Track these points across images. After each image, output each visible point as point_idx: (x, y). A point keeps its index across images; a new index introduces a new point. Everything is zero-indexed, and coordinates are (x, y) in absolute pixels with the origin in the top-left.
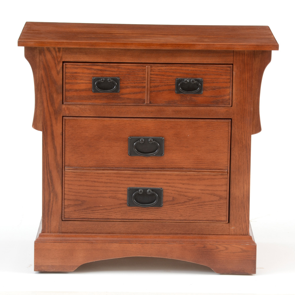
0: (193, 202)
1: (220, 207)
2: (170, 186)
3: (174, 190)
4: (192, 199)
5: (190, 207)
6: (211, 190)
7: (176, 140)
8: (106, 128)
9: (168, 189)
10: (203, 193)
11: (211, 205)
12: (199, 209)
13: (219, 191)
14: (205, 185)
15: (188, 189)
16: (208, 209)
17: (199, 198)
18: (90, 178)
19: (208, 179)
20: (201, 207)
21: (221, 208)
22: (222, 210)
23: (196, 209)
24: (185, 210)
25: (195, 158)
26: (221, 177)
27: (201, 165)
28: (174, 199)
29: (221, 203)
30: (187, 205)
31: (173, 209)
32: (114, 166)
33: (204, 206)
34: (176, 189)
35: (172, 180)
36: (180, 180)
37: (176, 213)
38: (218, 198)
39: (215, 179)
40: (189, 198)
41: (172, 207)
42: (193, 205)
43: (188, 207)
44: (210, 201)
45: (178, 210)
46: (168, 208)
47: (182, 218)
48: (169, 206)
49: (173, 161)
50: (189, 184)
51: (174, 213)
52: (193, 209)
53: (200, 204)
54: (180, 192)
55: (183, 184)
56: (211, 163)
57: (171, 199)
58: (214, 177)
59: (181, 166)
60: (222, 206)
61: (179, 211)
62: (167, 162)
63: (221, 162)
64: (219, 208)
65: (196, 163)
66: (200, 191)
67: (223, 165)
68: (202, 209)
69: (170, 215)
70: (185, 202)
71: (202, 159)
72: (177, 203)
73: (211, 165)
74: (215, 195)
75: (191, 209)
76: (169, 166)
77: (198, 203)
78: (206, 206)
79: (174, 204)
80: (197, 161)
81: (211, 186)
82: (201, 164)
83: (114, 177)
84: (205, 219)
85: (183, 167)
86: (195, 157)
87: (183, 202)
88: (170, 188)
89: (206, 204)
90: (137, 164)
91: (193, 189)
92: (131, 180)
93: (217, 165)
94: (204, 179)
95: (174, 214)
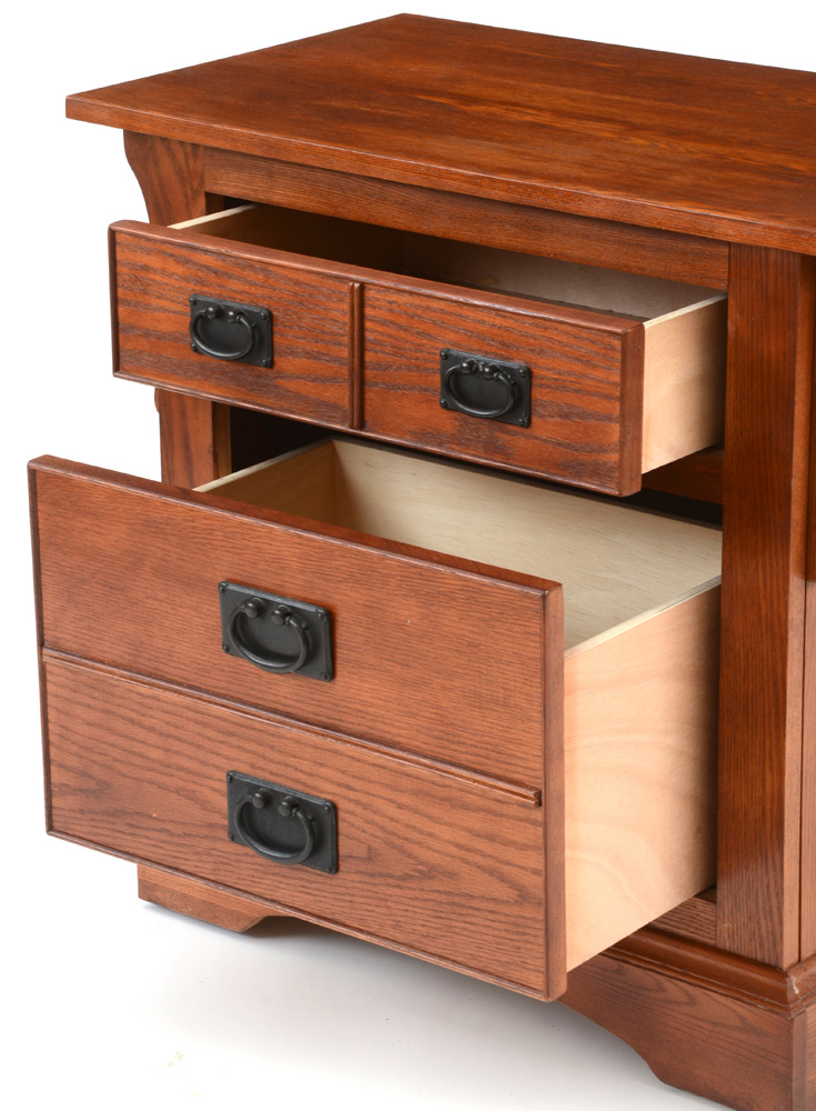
0: (435, 884)
1: (521, 930)
2: (357, 802)
3: (372, 823)
4: (430, 872)
5: (425, 900)
6: (491, 857)
7: (369, 629)
8: (154, 530)
9: (353, 814)
10: (463, 860)
11: (491, 916)
12: (453, 916)
13: (518, 866)
14: (469, 831)
15: (414, 828)
16: (484, 926)
17: (452, 875)
18: (119, 706)
19: (478, 810)
20: (458, 910)
21: (527, 938)
22: (529, 946)
23: (443, 915)
24: (411, 909)
25: (433, 716)
26: (522, 815)
27: (453, 746)
28: (371, 856)
29: (523, 917)
30: (414, 889)
31: (370, 894)
32: (186, 679)
33: (470, 911)
34: (377, 818)
35: (363, 779)
36: (389, 786)
37: (381, 910)
38: (512, 894)
39: (502, 815)
40: (420, 867)
41: (366, 883)
42: (431, 896)
43: (416, 898)
44: (487, 900)
45: (387, 900)
46: (356, 885)
47: (400, 937)
48: (358, 879)
49: (363, 708)
50: (417, 812)
51: (376, 909)
52: (434, 914)
53: (456, 899)
54: (392, 834)
55: (400, 806)
56: (487, 749)
57: (363, 852)
58: (497, 807)
59: (389, 732)
60: (527, 931)
61: (388, 907)
62: (346, 707)
63: (518, 754)
64: (518, 933)
65: (435, 734)
66: (453, 850)
67: (527, 768)
68: (466, 922)
69: (362, 913)
70: (407, 877)
71: (455, 725)
72: (382, 875)
73: (487, 758)
74: (503, 879)
75: (428, 912)
76: (350, 726)
77: (450, 893)
78: (476, 913)
79: (372, 875)
80: (442, 731)
81: (491, 838)
82: (453, 742)
83: (188, 719)
84: (474, 964)
85: (398, 739)
86: (435, 711)
87: (400, 874)
88: (359, 810)
89: (473, 905)
90: (253, 689)
91: (430, 835)
92: (239, 747)
93: (508, 764)
94: (466, 807)
95: (374, 914)
